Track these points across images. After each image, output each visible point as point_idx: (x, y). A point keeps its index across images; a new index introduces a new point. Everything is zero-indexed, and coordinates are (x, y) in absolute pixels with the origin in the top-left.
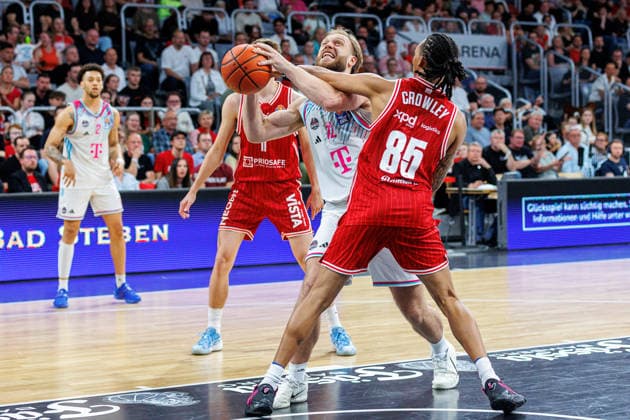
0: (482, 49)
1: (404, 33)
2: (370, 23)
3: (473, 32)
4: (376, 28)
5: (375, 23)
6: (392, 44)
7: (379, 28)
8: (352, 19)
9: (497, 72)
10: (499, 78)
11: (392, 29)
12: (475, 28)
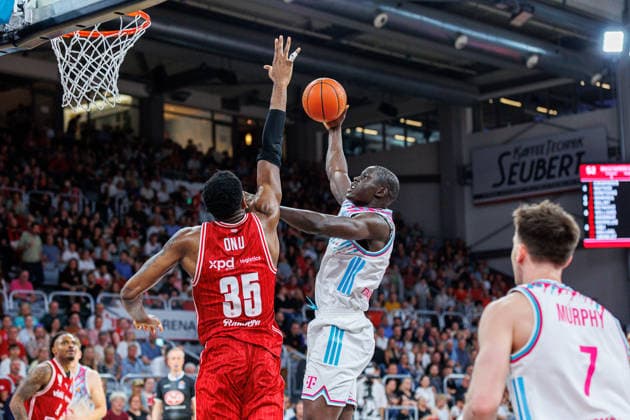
0: (181, 323)
1: (113, 309)
2: (83, 300)
3: (174, 308)
4: (88, 306)
5: (88, 300)
6: (99, 320)
7: (91, 306)
8: (67, 297)
9: (194, 343)
10: (194, 348)
11: (102, 306)
12: (174, 304)
